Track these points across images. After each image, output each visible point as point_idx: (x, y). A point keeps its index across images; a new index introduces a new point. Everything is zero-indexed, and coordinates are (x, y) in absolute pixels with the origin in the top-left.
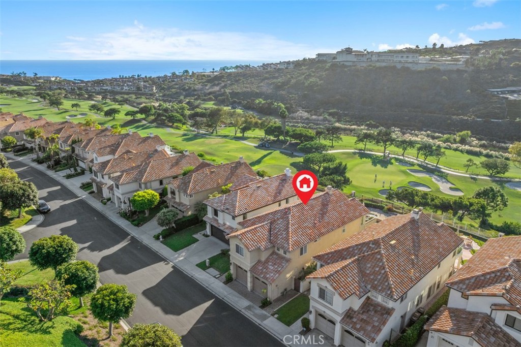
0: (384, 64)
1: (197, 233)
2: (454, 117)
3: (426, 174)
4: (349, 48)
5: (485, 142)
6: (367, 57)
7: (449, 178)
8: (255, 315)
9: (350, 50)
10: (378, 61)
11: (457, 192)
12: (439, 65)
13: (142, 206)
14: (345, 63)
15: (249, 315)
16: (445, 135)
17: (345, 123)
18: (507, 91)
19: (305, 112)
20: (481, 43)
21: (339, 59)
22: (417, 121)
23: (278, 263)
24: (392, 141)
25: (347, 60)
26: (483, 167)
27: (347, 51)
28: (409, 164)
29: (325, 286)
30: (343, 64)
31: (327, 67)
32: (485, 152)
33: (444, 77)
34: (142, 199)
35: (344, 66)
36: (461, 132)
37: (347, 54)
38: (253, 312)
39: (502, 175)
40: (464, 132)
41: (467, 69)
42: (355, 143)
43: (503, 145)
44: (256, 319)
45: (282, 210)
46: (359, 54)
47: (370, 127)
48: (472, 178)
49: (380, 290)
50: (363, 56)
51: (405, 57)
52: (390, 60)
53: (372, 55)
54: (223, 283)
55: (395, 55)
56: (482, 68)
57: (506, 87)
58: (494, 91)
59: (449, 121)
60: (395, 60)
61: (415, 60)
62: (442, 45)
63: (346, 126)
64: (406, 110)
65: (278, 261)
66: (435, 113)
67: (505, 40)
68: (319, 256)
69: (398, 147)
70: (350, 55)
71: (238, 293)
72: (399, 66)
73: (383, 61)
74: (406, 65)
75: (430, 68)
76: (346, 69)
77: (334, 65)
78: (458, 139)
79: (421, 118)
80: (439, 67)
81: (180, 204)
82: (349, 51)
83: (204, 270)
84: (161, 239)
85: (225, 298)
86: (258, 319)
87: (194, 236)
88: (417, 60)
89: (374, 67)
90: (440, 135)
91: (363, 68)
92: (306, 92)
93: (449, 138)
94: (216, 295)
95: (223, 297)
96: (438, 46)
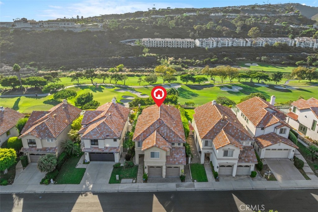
0: (54, 29)
1: (76, 164)
2: (110, 58)
3: (124, 90)
4: (24, 18)
5: (131, 69)
6: (40, 25)
7: (136, 90)
8: (186, 187)
9: (26, 20)
10: (48, 27)
11: (145, 96)
12: (89, 29)
13: (7, 164)
14: (25, 29)
15: (183, 189)
16: (110, 69)
17: (45, 70)
18: (127, 41)
19: (10, 66)
20: (100, 16)
21: (18, 26)
22: (90, 62)
23: (179, 152)
24: (96, 76)
25: (25, 27)
26: (146, 81)
27: (24, 21)
28: (111, 87)
29: (228, 148)
30: (24, 30)
31: (11, 32)
32: (135, 74)
33: (95, 35)
34: (5, 159)
35: (24, 31)
36: (119, 65)
37: (24, 22)
38: (184, 186)
39: (155, 83)
40: (120, 65)
41: (105, 30)
42: (72, 80)
43: (139, 69)
44: (190, 189)
45: (156, 122)
46: (33, 23)
47: (64, 70)
48: (145, 87)
49: (245, 139)
50: (36, 24)
51: (67, 24)
52: (57, 26)
53: (43, 23)
54: (144, 182)
55: (60, 23)
56: (112, 30)
57: (126, 40)
58: (122, 42)
59: (108, 60)
60: (60, 26)
61: (73, 26)
62: (82, 17)
63: (47, 72)
64: (80, 57)
65: (178, 151)
66: (97, 57)
67: (112, 14)
68: (204, 137)
69: (100, 78)
70: (26, 23)
71: (160, 182)
72: (65, 30)
73: (52, 27)
74: (70, 29)
75: (84, 30)
76: (28, 33)
77: (17, 31)
78: (118, 69)
79: (92, 60)
80: (90, 30)
81: (45, 149)
82: (24, 20)
83: (120, 183)
84: (52, 182)
85: (158, 189)
86: (191, 187)
87: (77, 167)
88: (74, 26)
89: (49, 31)
90: (107, 69)
91: (41, 32)
92: (3, 52)
93: (113, 70)
94: (150, 191)
95: (156, 190)
96: (80, 18)
